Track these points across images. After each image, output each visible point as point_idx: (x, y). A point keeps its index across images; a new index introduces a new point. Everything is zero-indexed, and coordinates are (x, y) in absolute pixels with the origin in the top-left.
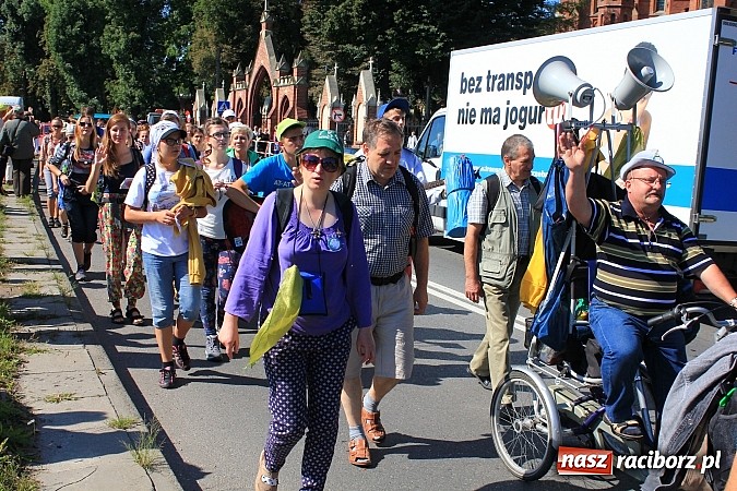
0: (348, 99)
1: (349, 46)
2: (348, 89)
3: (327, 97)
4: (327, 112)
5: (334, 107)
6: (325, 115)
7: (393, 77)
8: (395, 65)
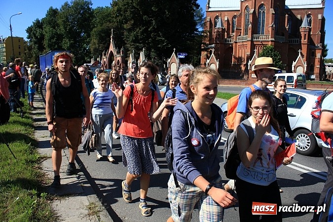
0: (137, 61)
1: (138, 44)
2: (137, 58)
3: (131, 60)
4: (131, 64)
5: (133, 63)
6: (130, 65)
7: (151, 54)
8: (153, 50)
